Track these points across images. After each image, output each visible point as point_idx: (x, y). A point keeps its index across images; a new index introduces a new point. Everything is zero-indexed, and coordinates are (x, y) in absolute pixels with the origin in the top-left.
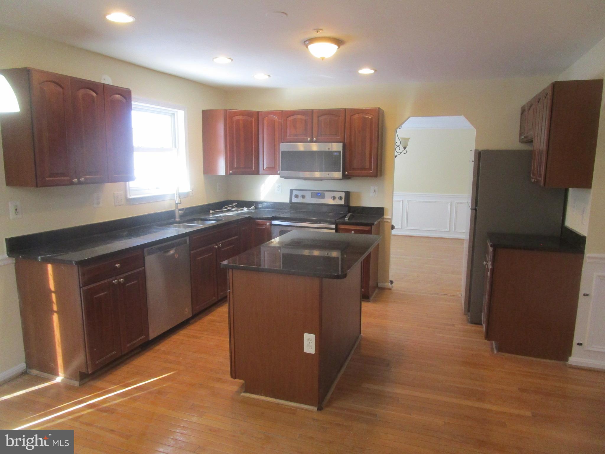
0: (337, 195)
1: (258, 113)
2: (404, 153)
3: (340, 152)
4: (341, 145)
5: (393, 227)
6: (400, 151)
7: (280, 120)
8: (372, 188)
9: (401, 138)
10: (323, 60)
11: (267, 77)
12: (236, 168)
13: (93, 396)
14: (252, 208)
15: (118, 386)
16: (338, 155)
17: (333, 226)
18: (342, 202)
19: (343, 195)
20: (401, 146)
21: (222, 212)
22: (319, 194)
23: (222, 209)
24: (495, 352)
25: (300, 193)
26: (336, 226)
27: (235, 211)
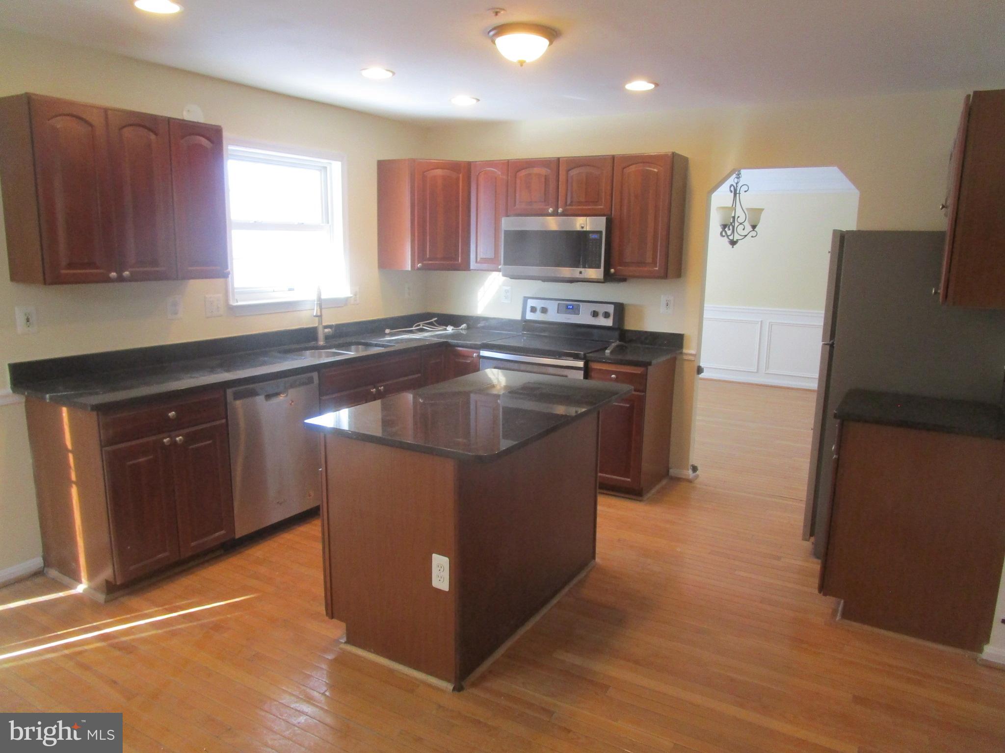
0: (601, 309)
1: (469, 164)
2: (752, 237)
3: (600, 232)
4: (603, 220)
5: (700, 370)
6: (745, 233)
7: (505, 177)
8: (663, 299)
9: (747, 209)
10: (522, 65)
11: (474, 101)
12: (430, 259)
13: (116, 621)
14: (462, 326)
15: (160, 608)
16: (599, 238)
17: (581, 364)
18: (609, 322)
19: (611, 309)
20: (747, 224)
21: (411, 332)
22: (569, 307)
23: (412, 327)
24: (838, 617)
25: (538, 304)
26: (586, 364)
27: (432, 331)
